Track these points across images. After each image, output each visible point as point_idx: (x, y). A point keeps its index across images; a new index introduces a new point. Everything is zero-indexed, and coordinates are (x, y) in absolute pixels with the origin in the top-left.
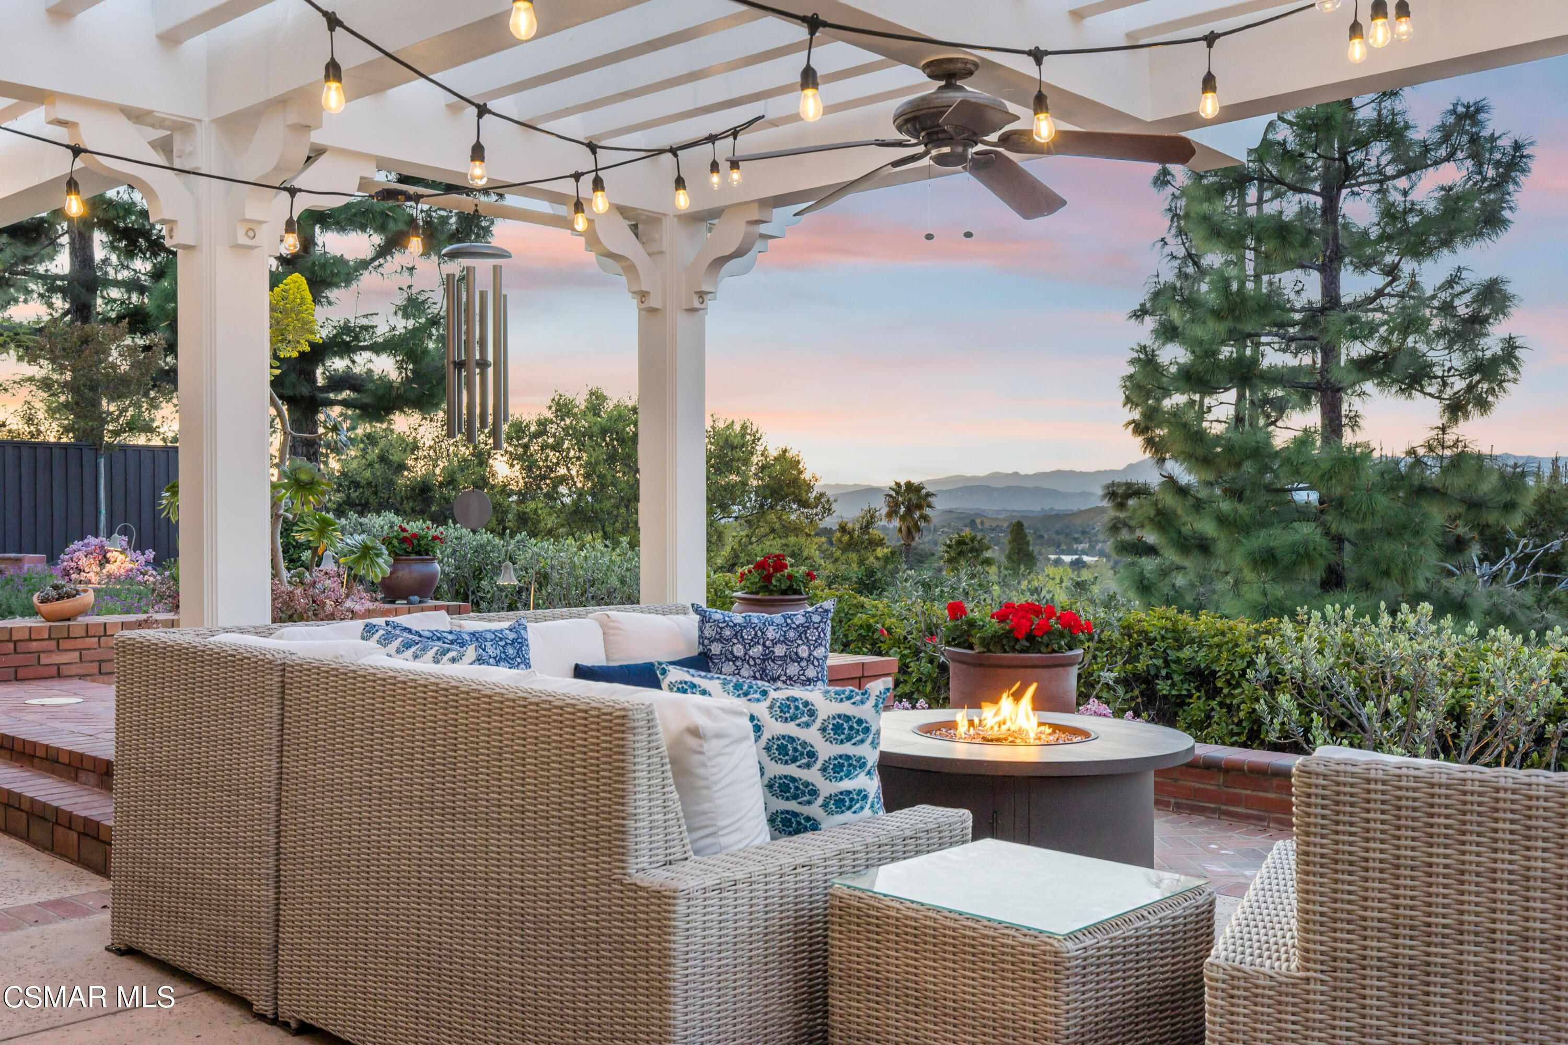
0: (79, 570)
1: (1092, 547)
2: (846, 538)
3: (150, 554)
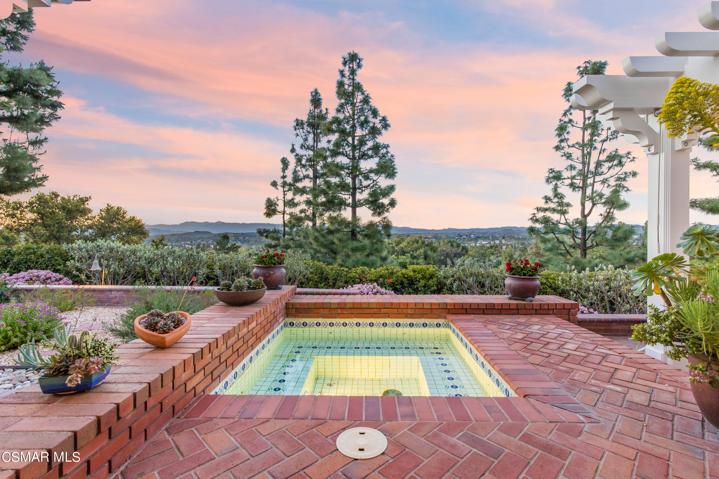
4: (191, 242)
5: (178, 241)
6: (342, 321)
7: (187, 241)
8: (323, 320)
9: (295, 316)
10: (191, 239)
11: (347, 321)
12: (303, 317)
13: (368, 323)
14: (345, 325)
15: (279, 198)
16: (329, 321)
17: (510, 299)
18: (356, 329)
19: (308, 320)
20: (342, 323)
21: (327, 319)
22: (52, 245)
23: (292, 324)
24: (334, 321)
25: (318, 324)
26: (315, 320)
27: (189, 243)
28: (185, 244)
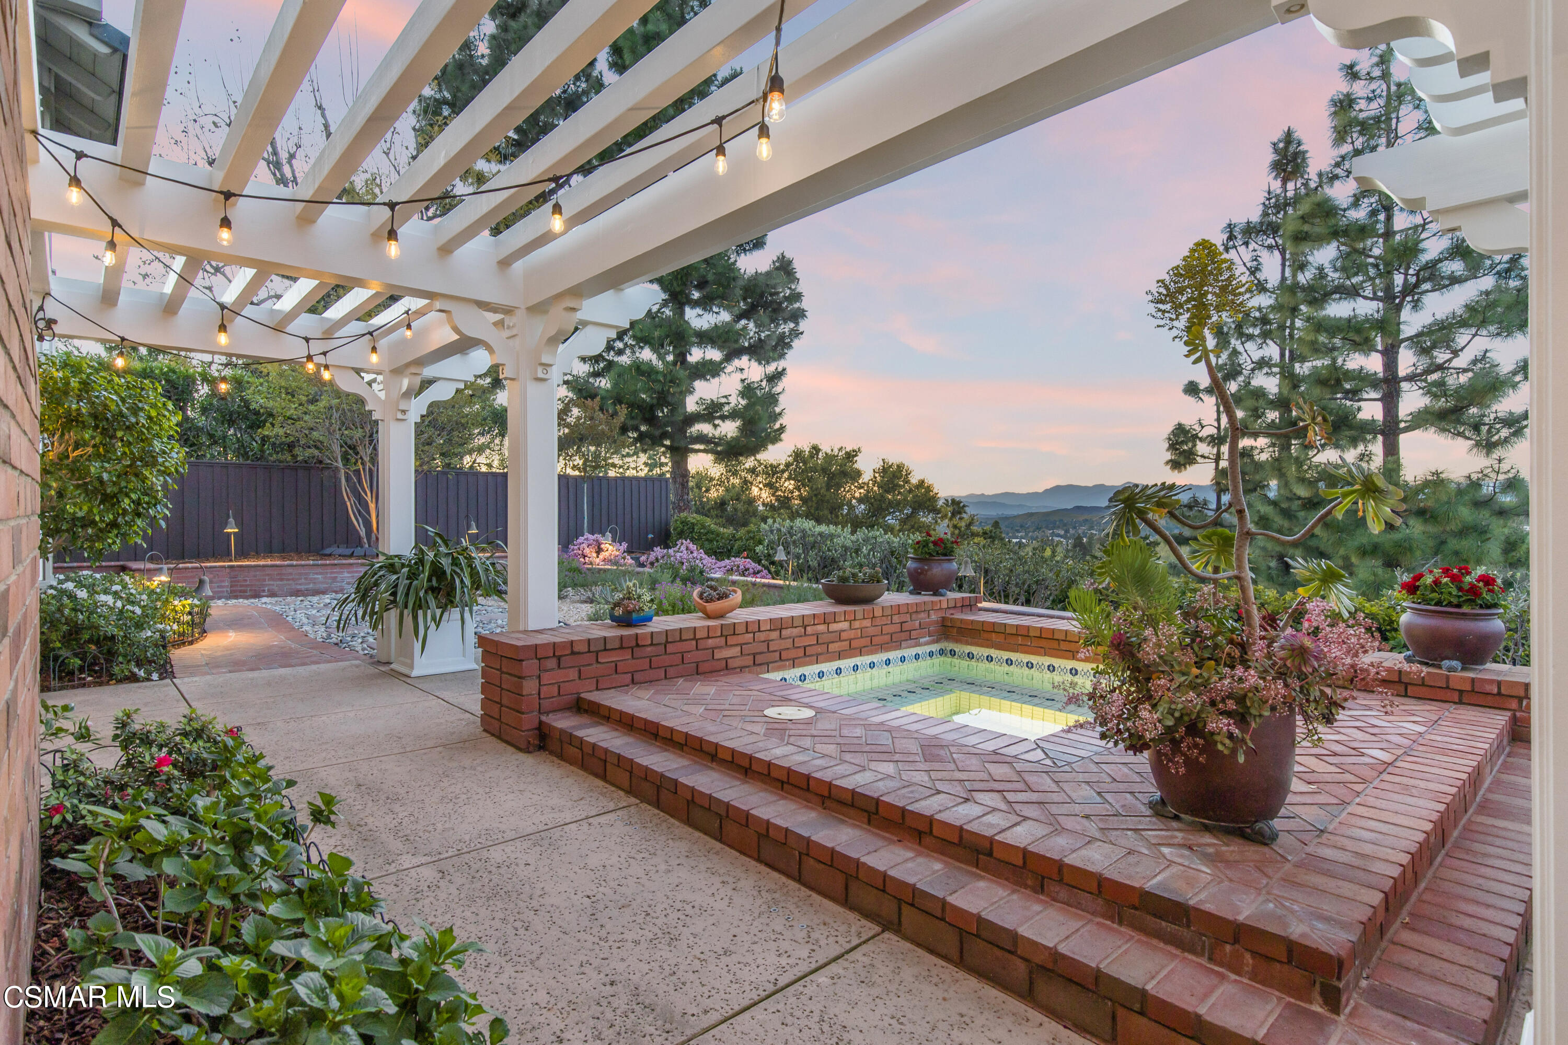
0: (584, 556)
1: (1027, 535)
2: (957, 532)
3: (625, 545)
4: (1067, 531)
5: (1038, 528)
6: (1025, 658)
7: (1058, 527)
8: (997, 652)
9: (957, 641)
10: (1065, 525)
11: (1034, 659)
12: (967, 643)
13: (1069, 668)
14: (1030, 665)
15: (1204, 423)
16: (1006, 655)
17: (1409, 660)
18: (1026, 671)
19: (975, 650)
20: (1025, 661)
21: (1002, 652)
22: (699, 517)
23: (953, 653)
24: (1014, 656)
25: (990, 659)
26: (986, 652)
27: (1062, 533)
28: (1053, 534)
